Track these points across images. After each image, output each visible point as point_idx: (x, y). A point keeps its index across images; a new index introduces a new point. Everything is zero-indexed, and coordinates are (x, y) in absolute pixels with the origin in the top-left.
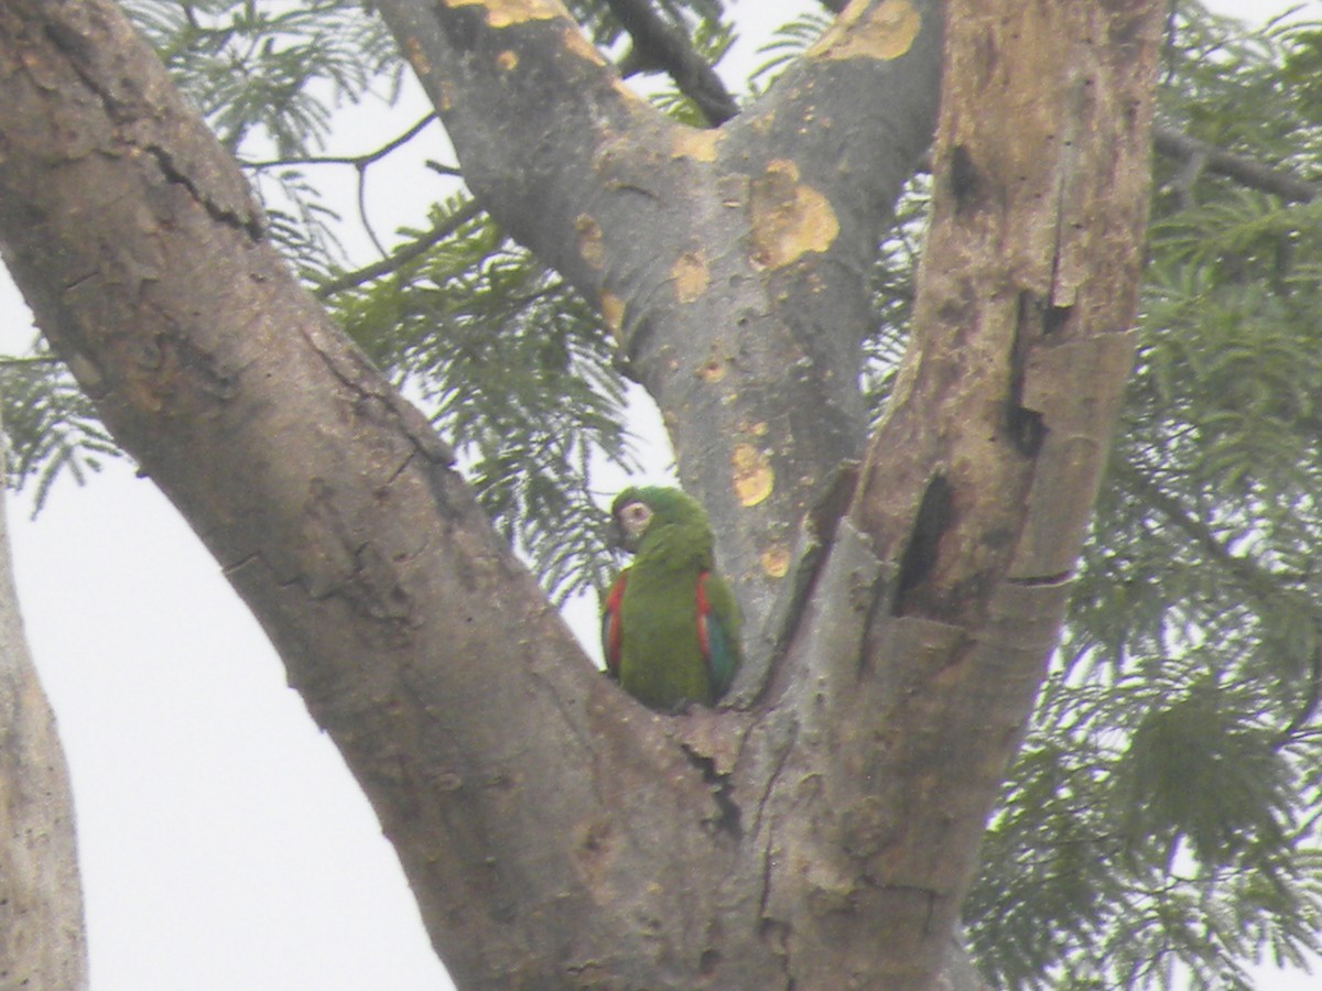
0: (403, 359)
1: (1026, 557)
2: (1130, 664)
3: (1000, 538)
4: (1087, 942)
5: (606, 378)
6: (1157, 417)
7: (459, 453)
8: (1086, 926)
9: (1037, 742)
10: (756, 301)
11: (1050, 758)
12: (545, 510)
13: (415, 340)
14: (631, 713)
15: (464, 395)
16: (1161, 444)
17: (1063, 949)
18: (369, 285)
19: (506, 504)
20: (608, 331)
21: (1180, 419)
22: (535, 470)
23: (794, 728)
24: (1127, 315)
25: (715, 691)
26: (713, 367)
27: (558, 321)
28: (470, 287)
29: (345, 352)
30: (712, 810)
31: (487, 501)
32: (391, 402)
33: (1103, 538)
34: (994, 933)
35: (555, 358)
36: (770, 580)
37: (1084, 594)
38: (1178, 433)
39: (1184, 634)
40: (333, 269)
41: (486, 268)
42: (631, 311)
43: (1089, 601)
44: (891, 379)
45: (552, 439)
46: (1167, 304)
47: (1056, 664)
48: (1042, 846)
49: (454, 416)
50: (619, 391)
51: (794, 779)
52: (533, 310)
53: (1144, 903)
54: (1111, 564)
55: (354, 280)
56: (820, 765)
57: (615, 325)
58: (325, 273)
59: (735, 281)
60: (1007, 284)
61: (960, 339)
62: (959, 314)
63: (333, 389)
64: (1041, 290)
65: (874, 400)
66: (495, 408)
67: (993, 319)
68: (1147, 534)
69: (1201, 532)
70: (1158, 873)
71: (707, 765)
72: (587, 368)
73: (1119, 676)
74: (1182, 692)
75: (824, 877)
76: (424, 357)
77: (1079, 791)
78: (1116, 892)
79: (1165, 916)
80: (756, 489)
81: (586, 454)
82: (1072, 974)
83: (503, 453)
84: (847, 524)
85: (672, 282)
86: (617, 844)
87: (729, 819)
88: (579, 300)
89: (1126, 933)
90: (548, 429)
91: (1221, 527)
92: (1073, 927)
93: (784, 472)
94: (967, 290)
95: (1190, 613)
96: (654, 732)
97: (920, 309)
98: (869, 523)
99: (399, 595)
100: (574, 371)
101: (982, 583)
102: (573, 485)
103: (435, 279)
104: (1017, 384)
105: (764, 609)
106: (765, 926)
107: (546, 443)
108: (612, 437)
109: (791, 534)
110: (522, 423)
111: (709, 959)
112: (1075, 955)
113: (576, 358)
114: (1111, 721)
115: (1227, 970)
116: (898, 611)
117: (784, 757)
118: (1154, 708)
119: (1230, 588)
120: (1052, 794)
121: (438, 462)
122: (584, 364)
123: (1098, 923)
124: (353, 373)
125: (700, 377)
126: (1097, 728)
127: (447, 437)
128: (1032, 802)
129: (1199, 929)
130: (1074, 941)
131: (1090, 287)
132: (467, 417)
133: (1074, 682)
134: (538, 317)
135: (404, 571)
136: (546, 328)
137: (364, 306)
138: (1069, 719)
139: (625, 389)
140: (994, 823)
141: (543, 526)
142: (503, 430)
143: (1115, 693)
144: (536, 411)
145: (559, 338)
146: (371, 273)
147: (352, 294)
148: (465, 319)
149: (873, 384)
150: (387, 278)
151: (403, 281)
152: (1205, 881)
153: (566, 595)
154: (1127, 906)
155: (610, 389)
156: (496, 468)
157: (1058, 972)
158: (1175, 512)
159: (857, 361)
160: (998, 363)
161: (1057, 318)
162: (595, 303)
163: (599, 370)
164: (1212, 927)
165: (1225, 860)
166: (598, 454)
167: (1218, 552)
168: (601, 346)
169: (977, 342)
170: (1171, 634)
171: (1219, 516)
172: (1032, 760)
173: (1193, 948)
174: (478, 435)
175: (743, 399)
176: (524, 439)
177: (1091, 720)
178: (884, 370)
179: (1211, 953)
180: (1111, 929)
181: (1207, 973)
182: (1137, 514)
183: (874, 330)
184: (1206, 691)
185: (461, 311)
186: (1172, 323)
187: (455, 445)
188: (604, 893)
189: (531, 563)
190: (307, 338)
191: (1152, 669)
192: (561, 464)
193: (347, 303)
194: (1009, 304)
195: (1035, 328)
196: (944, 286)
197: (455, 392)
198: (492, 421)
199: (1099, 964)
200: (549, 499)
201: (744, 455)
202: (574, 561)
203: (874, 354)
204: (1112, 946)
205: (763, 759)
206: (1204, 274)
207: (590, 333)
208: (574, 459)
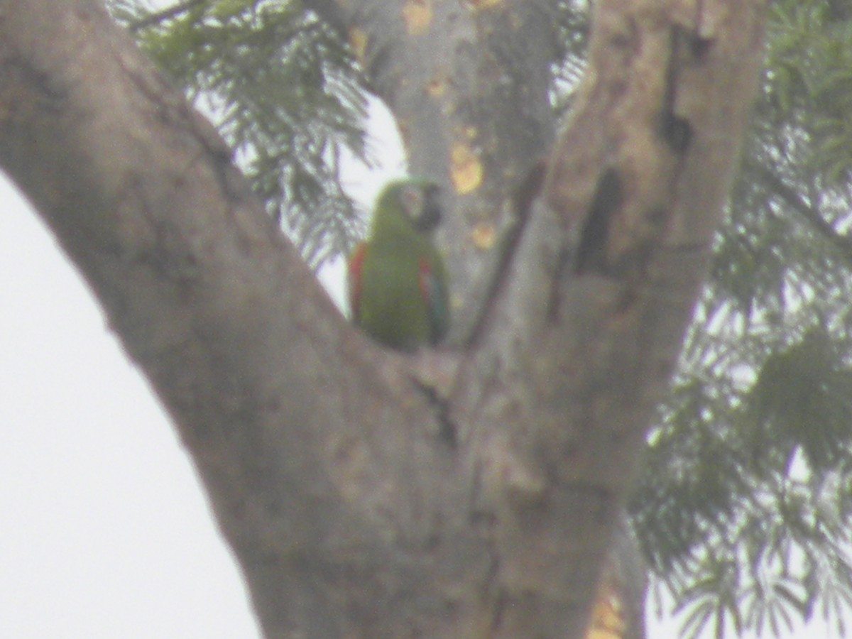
0: (194, 82)
1: (677, 232)
2: (758, 315)
3: (658, 216)
4: (723, 529)
5: (352, 95)
6: (778, 124)
7: (239, 152)
8: (722, 518)
9: (684, 376)
10: (467, 32)
11: (696, 388)
12: (306, 197)
13: (203, 65)
14: (369, 351)
15: (243, 107)
16: (782, 148)
17: (704, 537)
18: (167, 23)
19: (276, 191)
20: (354, 58)
21: (794, 124)
22: (298, 167)
23: (497, 362)
24: (756, 43)
26: (435, 84)
27: (315, 51)
28: (247, 25)
29: (149, 71)
30: (432, 425)
31: (260, 190)
32: (187, 114)
33: (736, 218)
34: (651, 523)
35: (313, 79)
36: (480, 251)
37: (721, 262)
38: (795, 136)
39: (798, 290)
40: (141, 11)
41: (259, 9)
42: (372, 40)
43: (726, 267)
44: (573, 97)
45: (311, 141)
46: (786, 39)
47: (700, 314)
48: (688, 456)
49: (234, 125)
50: (362, 105)
51: (498, 403)
52: (295, 43)
53: (768, 500)
54: (742, 239)
55: (156, 19)
56: (520, 392)
57: (360, 51)
58: (133, 12)
59: (453, 18)
60: (662, 20)
61: (627, 62)
62: (626, 43)
63: (144, 103)
64: (688, 23)
65: (559, 112)
66: (266, 118)
67: (653, 47)
68: (771, 215)
69: (813, 217)
70: (778, 477)
71: (430, 393)
72: (339, 89)
73: (748, 324)
74: (795, 338)
75: (522, 478)
76: (211, 79)
77: (717, 413)
78: (746, 491)
79: (784, 510)
80: (468, 180)
81: (336, 154)
82: (711, 553)
83: (272, 152)
84: (540, 208)
85: (403, 19)
86: (361, 456)
87: (448, 434)
88: (333, 34)
89: (754, 523)
90: (307, 133)
91: (829, 210)
92: (712, 518)
93: (490, 165)
94: (632, 23)
95: (803, 276)
96: (390, 367)
97: (596, 41)
98: (558, 205)
99: (191, 260)
100: (327, 90)
101: (645, 252)
102: (326, 177)
103: (220, 17)
104: (670, 94)
105: (477, 270)
106: (478, 517)
107: (305, 146)
108: (357, 139)
109: (494, 215)
110: (286, 129)
111: (434, 542)
112: (715, 539)
113: (329, 80)
114: (744, 359)
115: (832, 552)
116: (580, 270)
117: (492, 385)
118: (775, 350)
119: (835, 258)
120: (698, 415)
121: (222, 158)
122: (334, 83)
123: (731, 515)
124: (155, 87)
125: (425, 93)
126: (732, 365)
127: (230, 141)
128: (682, 425)
129: (810, 520)
130: (714, 529)
131: (727, 22)
132: (245, 125)
133: (713, 329)
134: (299, 52)
135: (197, 243)
136: (306, 58)
137: (166, 40)
138: (710, 358)
139: (365, 102)
140: (653, 438)
141: (305, 208)
142: (272, 135)
143: (746, 338)
144: (298, 119)
145: (316, 66)
146: (170, 13)
147: (155, 30)
148: (243, 50)
149: (559, 100)
150: (182, 17)
151: (197, 18)
152: (816, 483)
153: (321, 263)
154: (756, 504)
155: (354, 103)
156: (268, 164)
157: (701, 553)
158: (791, 199)
159: (547, 81)
160: (656, 79)
161: (700, 47)
162: (345, 36)
163: (346, 89)
164: (820, 517)
165: (831, 466)
166: (346, 152)
167: (826, 230)
168: (348, 70)
169: (641, 64)
170: (788, 292)
171: (826, 201)
172: (682, 392)
173: (804, 534)
174: (253, 139)
175: (459, 110)
176: (290, 141)
177: (727, 360)
178: (566, 87)
179: (819, 538)
180: (741, 520)
181: (817, 554)
182: (763, 201)
183: (560, 57)
184: (817, 338)
185: (240, 43)
186: (790, 52)
187: (236, 146)
188: (351, 491)
189: (294, 236)
190: (119, 60)
191: (774, 319)
192: (318, 161)
193: (152, 38)
194: (665, 35)
195: (685, 52)
196: (614, 22)
197: (234, 107)
198: (264, 128)
199: (733, 548)
200: (308, 189)
201: (459, 152)
202: (328, 237)
203: (561, 77)
204: (744, 533)
205: (474, 391)
206: (815, 13)
207: (340, 61)
208: (328, 157)
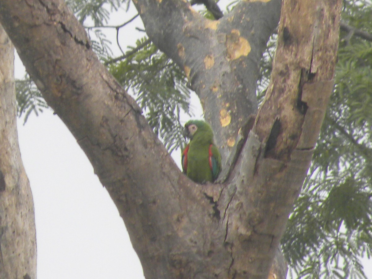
0: (128, 83)
1: (301, 143)
2: (329, 173)
3: (294, 137)
4: (315, 250)
5: (185, 90)
6: (338, 104)
7: (144, 110)
8: (315, 246)
9: (302, 194)
10: (228, 69)
11: (306, 199)
12: (167, 126)
13: (131, 77)
14: (190, 184)
15: (145, 94)
16: (340, 112)
17: (308, 252)
18: (119, 62)
19: (156, 124)
20: (185, 76)
21: (345, 104)
22: (164, 116)
23: (236, 189)
24: (331, 75)
25: (213, 179)
26: (215, 87)
27: (172, 74)
28: (147, 64)
29: (112, 80)
30: (212, 211)
31: (151, 123)
32: (125, 95)
33: (323, 138)
34: (289, 247)
35: (171, 84)
36: (229, 148)
37: (317, 153)
38: (344, 108)
39: (344, 164)
40: (109, 58)
41: (152, 58)
42: (192, 71)
43: (319, 154)
44: (265, 92)
45: (170, 106)
46: (342, 73)
47: (309, 173)
48: (303, 223)
49: (142, 100)
50: (188, 93)
51: (235, 203)
52: (164, 70)
53: (331, 240)
54: (324, 145)
55: (115, 61)
56: (243, 199)
57: (188, 75)
58: (107, 58)
59: (222, 63)
60: (298, 66)
61: (285, 81)
62: (284, 74)
63: (109, 91)
64: (307, 68)
65: (260, 98)
66: (153, 97)
67: (294, 76)
68: (335, 136)
69: (350, 137)
70: (335, 232)
71: (211, 199)
72: (180, 87)
73: (326, 176)
74: (343, 182)
75: (242, 231)
76: (134, 83)
77: (314, 208)
78: (323, 237)
79: (337, 243)
80: (226, 122)
81: (179, 111)
82: (311, 259)
83: (155, 110)
84: (252, 132)
85: (204, 63)
86: (185, 220)
87: (217, 214)
88: (178, 68)
89: (326, 248)
90: (168, 103)
91: (356, 135)
92: (312, 246)
93: (234, 117)
94: (287, 68)
95: (346, 159)
96: (196, 189)
97: (273, 73)
98: (258, 132)
99: (126, 149)
100: (175, 88)
101: (289, 150)
102: (175, 119)
103: (137, 61)
104: (300, 94)
105: (228, 156)
106: (226, 244)
107: (168, 108)
108: (186, 106)
109: (236, 135)
110: (161, 101)
111: (210, 253)
112: (312, 254)
113: (176, 84)
114: (324, 188)
115: (354, 259)
116: (265, 156)
117: (232, 197)
118: (335, 186)
119: (357, 152)
120: (307, 208)
121: (138, 112)
122: (178, 85)
123: (318, 245)
124: (115, 87)
125: (211, 90)
126: (319, 191)
127: (140, 105)
128: (301, 211)
129: (347, 247)
130: (312, 250)
131: (321, 67)
132: (145, 100)
133: (313, 177)
134: (166, 73)
135: (128, 143)
136: (168, 76)
137: (118, 68)
138: (312, 187)
139: (190, 93)
140: (290, 216)
141: (166, 130)
142: (156, 104)
143: (325, 181)
144: (165, 98)
145: (172, 78)
146: (120, 59)
147: (114, 64)
148: (146, 72)
149: (259, 93)
150: (124, 60)
151: (129, 60)
152: (349, 234)
153: (172, 150)
154: (327, 241)
155: (185, 93)
156: (154, 114)
157: (307, 259)
158: (342, 131)
159: (255, 87)
160: (295, 88)
161: (312, 76)
162: (182, 68)
163: (183, 88)
164: (350, 247)
165: (355, 228)
166: (182, 111)
167: (355, 142)
168: (183, 81)
169: (289, 82)
170: (341, 164)
171: (355, 132)
172: (301, 200)
173: (344, 252)
174: (149, 105)
175: (223, 97)
176: (162, 106)
177: (318, 188)
178: (262, 89)
179: (350, 254)
180: (322, 247)
181: (348, 260)
182: (332, 131)
183: (260, 78)
184: (350, 181)
185: (145, 70)
186: (344, 78)
187: (142, 107)
188: (181, 234)
189: (162, 141)
190: (102, 77)
191: (335, 174)
192: (172, 114)
193: (113, 67)
194: (299, 71)
195: (306, 78)
196: (280, 66)
197: (142, 93)
198: (153, 101)
199: (319, 257)
200: (168, 124)
201: (223, 112)
202: (175, 141)
203: (260, 85)
204: (322, 252)
205: (227, 198)
206: (353, 64)
207: (180, 77)
208: (175, 112)
